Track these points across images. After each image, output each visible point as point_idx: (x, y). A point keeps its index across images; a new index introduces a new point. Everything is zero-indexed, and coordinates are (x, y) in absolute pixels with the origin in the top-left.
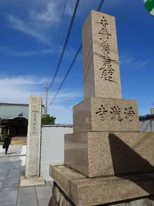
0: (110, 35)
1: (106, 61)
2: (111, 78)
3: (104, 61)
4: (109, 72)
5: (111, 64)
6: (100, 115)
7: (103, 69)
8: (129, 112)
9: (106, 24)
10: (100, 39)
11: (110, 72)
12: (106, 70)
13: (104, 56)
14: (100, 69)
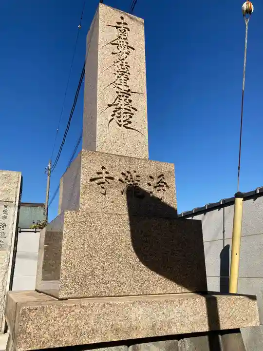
0: (133, 49)
1: (121, 92)
2: (130, 122)
3: (117, 92)
4: (125, 113)
5: (130, 98)
6: (99, 184)
7: (116, 106)
8: (158, 183)
9: (127, 30)
10: (113, 53)
11: (129, 112)
12: (120, 108)
13: (119, 83)
14: (109, 106)
